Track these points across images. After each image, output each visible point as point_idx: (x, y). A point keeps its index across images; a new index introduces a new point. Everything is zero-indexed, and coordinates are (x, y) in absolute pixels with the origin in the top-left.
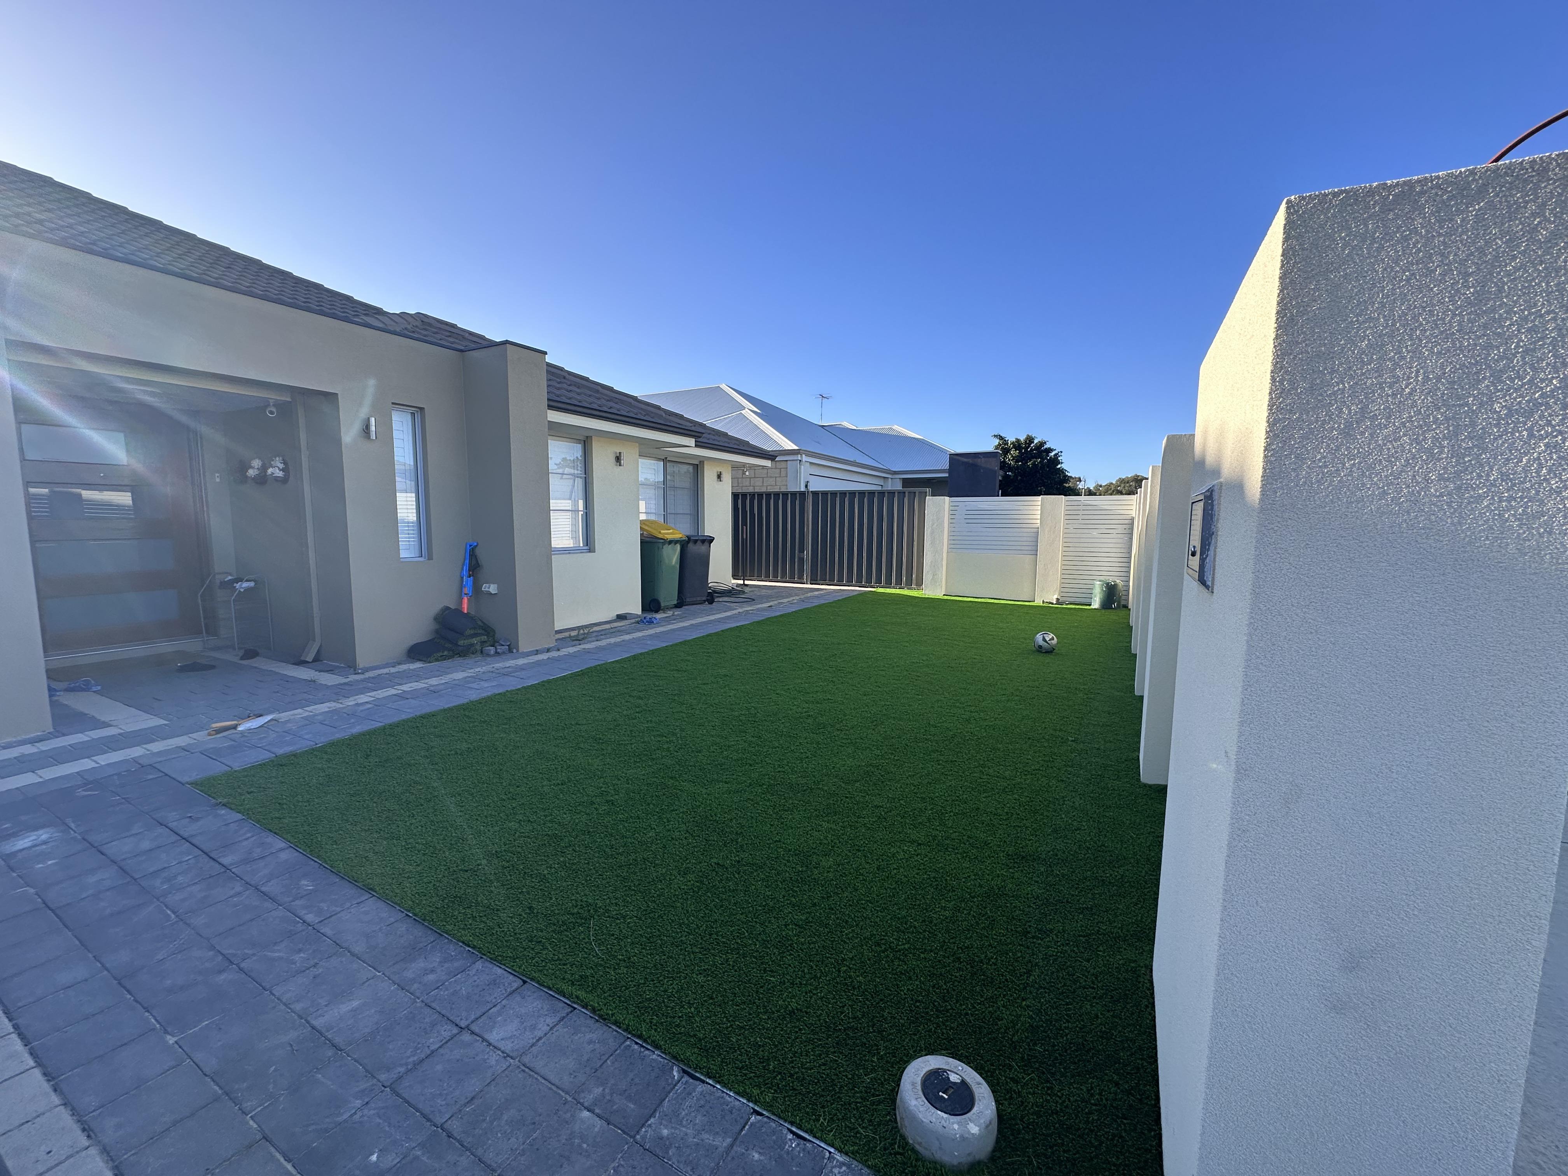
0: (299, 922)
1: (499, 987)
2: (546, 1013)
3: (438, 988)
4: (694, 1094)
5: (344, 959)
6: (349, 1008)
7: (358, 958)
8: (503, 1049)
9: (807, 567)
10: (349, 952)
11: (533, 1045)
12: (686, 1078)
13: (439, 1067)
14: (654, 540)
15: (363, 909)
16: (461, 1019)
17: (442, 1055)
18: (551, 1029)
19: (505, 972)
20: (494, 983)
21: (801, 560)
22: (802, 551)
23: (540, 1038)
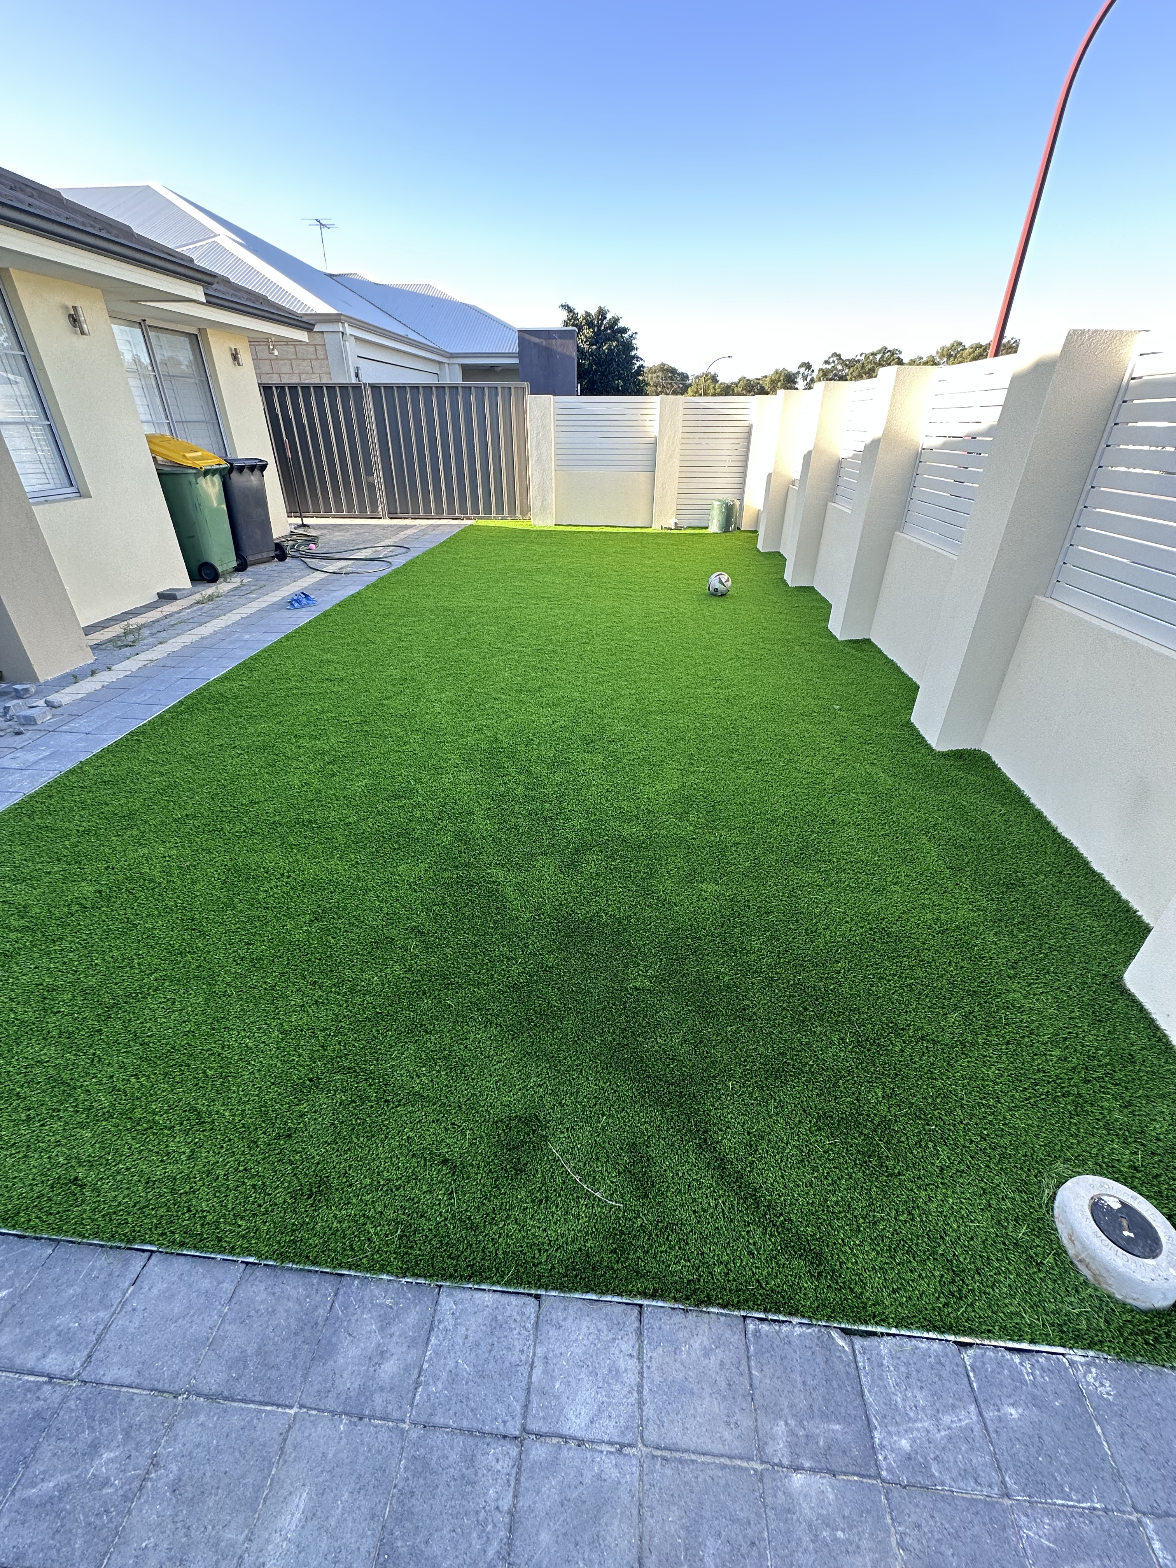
0: (39, 1386)
1: (511, 1329)
2: (611, 1336)
3: (417, 1384)
4: (885, 1362)
5: (202, 1418)
6: (298, 1516)
7: (226, 1399)
8: (606, 1438)
9: (381, 495)
10: (198, 1395)
11: (641, 1403)
12: (858, 1342)
13: (545, 1537)
14: (179, 470)
15: (155, 1291)
16: (504, 1422)
17: (531, 1509)
18: (640, 1359)
19: (497, 1295)
20: (496, 1325)
21: (371, 486)
22: (369, 473)
23: (640, 1386)
